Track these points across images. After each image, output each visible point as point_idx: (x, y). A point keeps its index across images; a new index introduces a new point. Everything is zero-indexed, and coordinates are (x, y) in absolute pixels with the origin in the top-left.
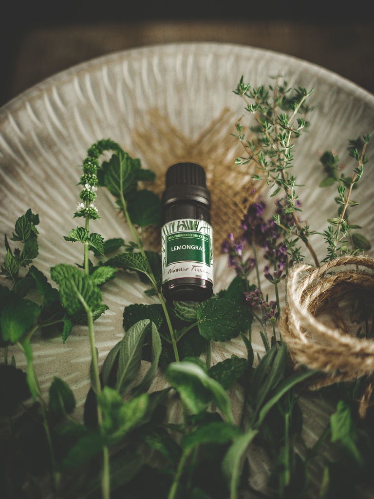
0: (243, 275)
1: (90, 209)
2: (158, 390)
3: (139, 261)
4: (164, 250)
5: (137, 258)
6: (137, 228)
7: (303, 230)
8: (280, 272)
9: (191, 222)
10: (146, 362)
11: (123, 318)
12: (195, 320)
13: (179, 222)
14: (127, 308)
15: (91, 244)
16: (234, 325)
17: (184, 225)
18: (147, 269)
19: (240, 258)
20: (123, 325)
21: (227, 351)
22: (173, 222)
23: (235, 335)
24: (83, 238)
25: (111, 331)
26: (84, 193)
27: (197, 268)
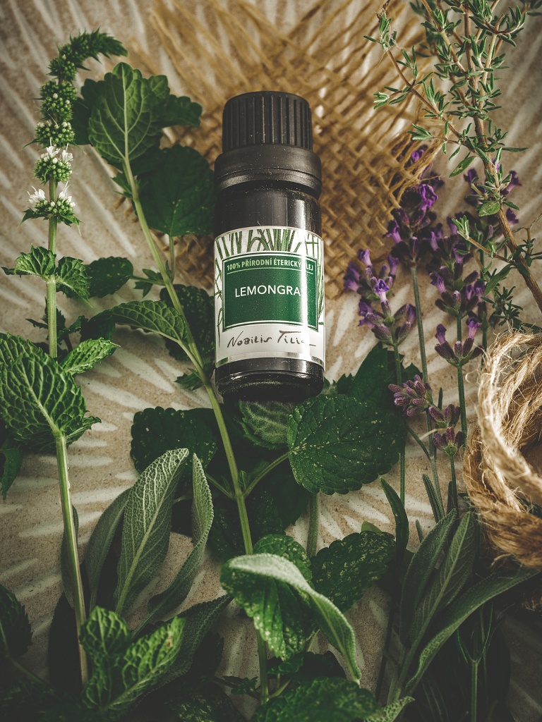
0: (389, 344)
1: (59, 204)
2: (207, 599)
3: (166, 318)
4: (220, 292)
5: (161, 311)
6: (160, 236)
7: (519, 249)
8: (470, 342)
9: (277, 232)
10: (180, 536)
11: (131, 439)
12: (284, 448)
13: (251, 232)
14: (139, 416)
15: (62, 281)
16: (368, 455)
17: (262, 240)
18: (182, 334)
19: (385, 306)
20: (132, 453)
21: (354, 514)
22: (238, 231)
23: (370, 478)
24: (44, 271)
25: (106, 467)
26: (46, 167)
27: (289, 336)
